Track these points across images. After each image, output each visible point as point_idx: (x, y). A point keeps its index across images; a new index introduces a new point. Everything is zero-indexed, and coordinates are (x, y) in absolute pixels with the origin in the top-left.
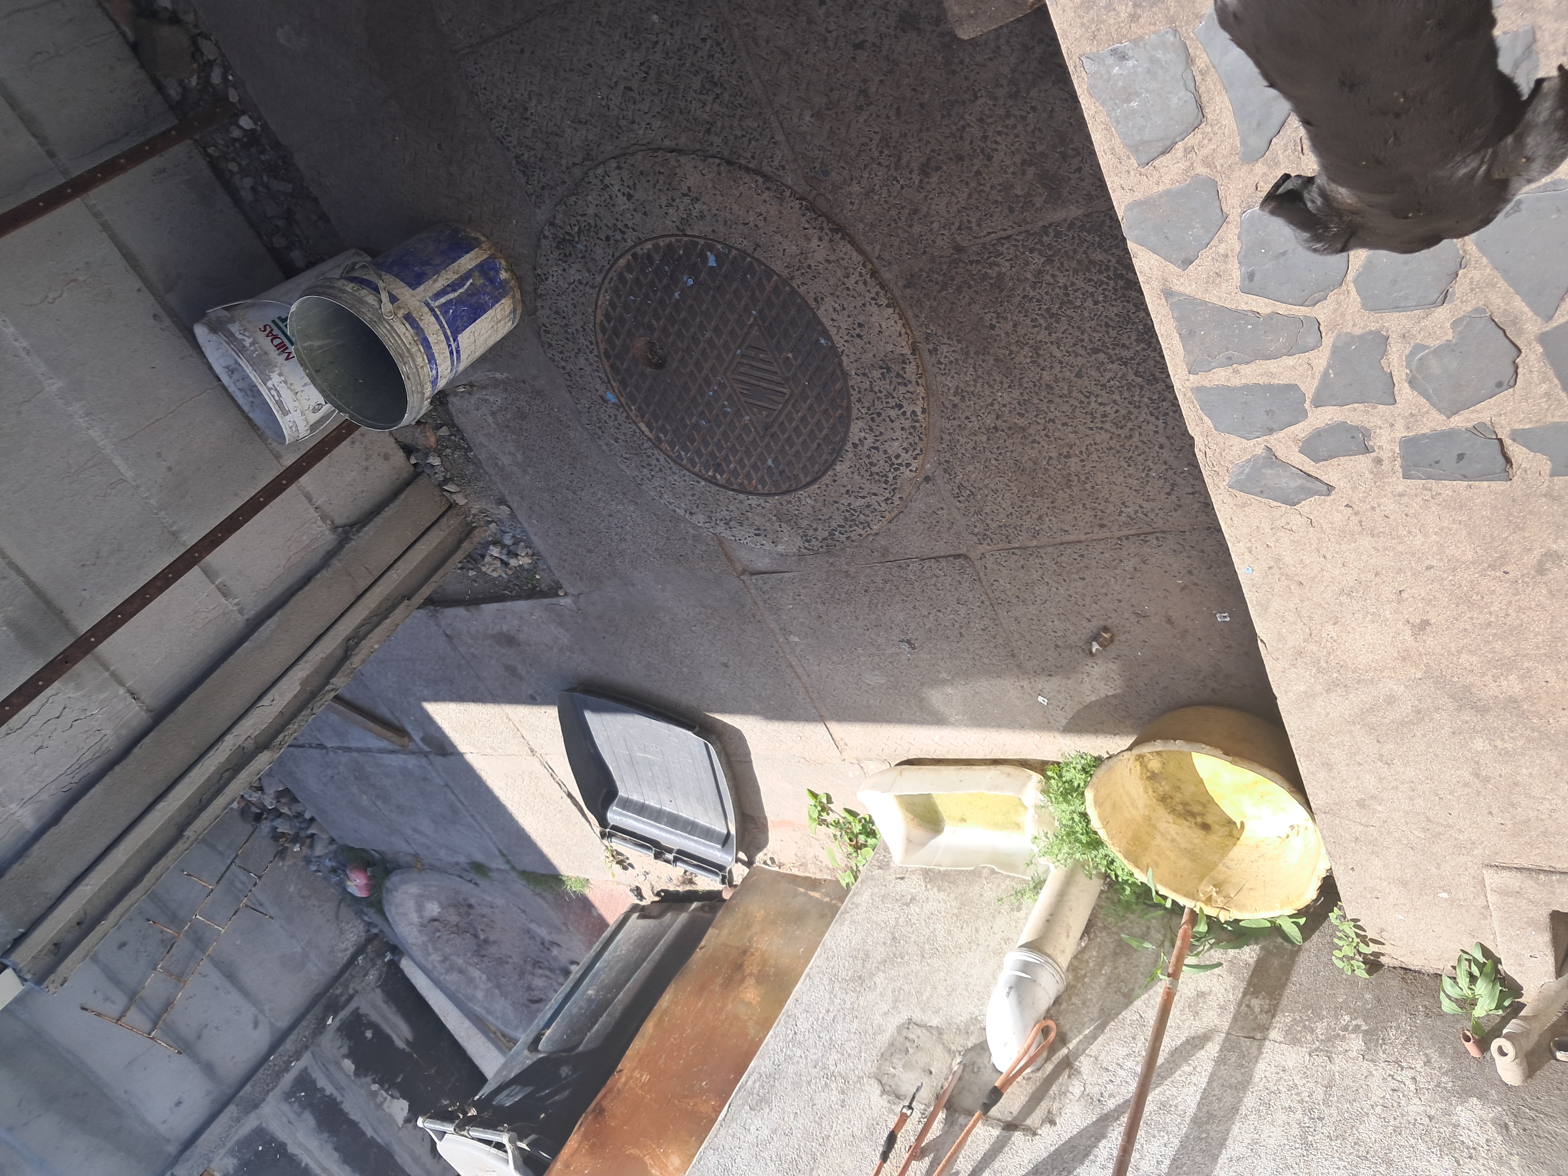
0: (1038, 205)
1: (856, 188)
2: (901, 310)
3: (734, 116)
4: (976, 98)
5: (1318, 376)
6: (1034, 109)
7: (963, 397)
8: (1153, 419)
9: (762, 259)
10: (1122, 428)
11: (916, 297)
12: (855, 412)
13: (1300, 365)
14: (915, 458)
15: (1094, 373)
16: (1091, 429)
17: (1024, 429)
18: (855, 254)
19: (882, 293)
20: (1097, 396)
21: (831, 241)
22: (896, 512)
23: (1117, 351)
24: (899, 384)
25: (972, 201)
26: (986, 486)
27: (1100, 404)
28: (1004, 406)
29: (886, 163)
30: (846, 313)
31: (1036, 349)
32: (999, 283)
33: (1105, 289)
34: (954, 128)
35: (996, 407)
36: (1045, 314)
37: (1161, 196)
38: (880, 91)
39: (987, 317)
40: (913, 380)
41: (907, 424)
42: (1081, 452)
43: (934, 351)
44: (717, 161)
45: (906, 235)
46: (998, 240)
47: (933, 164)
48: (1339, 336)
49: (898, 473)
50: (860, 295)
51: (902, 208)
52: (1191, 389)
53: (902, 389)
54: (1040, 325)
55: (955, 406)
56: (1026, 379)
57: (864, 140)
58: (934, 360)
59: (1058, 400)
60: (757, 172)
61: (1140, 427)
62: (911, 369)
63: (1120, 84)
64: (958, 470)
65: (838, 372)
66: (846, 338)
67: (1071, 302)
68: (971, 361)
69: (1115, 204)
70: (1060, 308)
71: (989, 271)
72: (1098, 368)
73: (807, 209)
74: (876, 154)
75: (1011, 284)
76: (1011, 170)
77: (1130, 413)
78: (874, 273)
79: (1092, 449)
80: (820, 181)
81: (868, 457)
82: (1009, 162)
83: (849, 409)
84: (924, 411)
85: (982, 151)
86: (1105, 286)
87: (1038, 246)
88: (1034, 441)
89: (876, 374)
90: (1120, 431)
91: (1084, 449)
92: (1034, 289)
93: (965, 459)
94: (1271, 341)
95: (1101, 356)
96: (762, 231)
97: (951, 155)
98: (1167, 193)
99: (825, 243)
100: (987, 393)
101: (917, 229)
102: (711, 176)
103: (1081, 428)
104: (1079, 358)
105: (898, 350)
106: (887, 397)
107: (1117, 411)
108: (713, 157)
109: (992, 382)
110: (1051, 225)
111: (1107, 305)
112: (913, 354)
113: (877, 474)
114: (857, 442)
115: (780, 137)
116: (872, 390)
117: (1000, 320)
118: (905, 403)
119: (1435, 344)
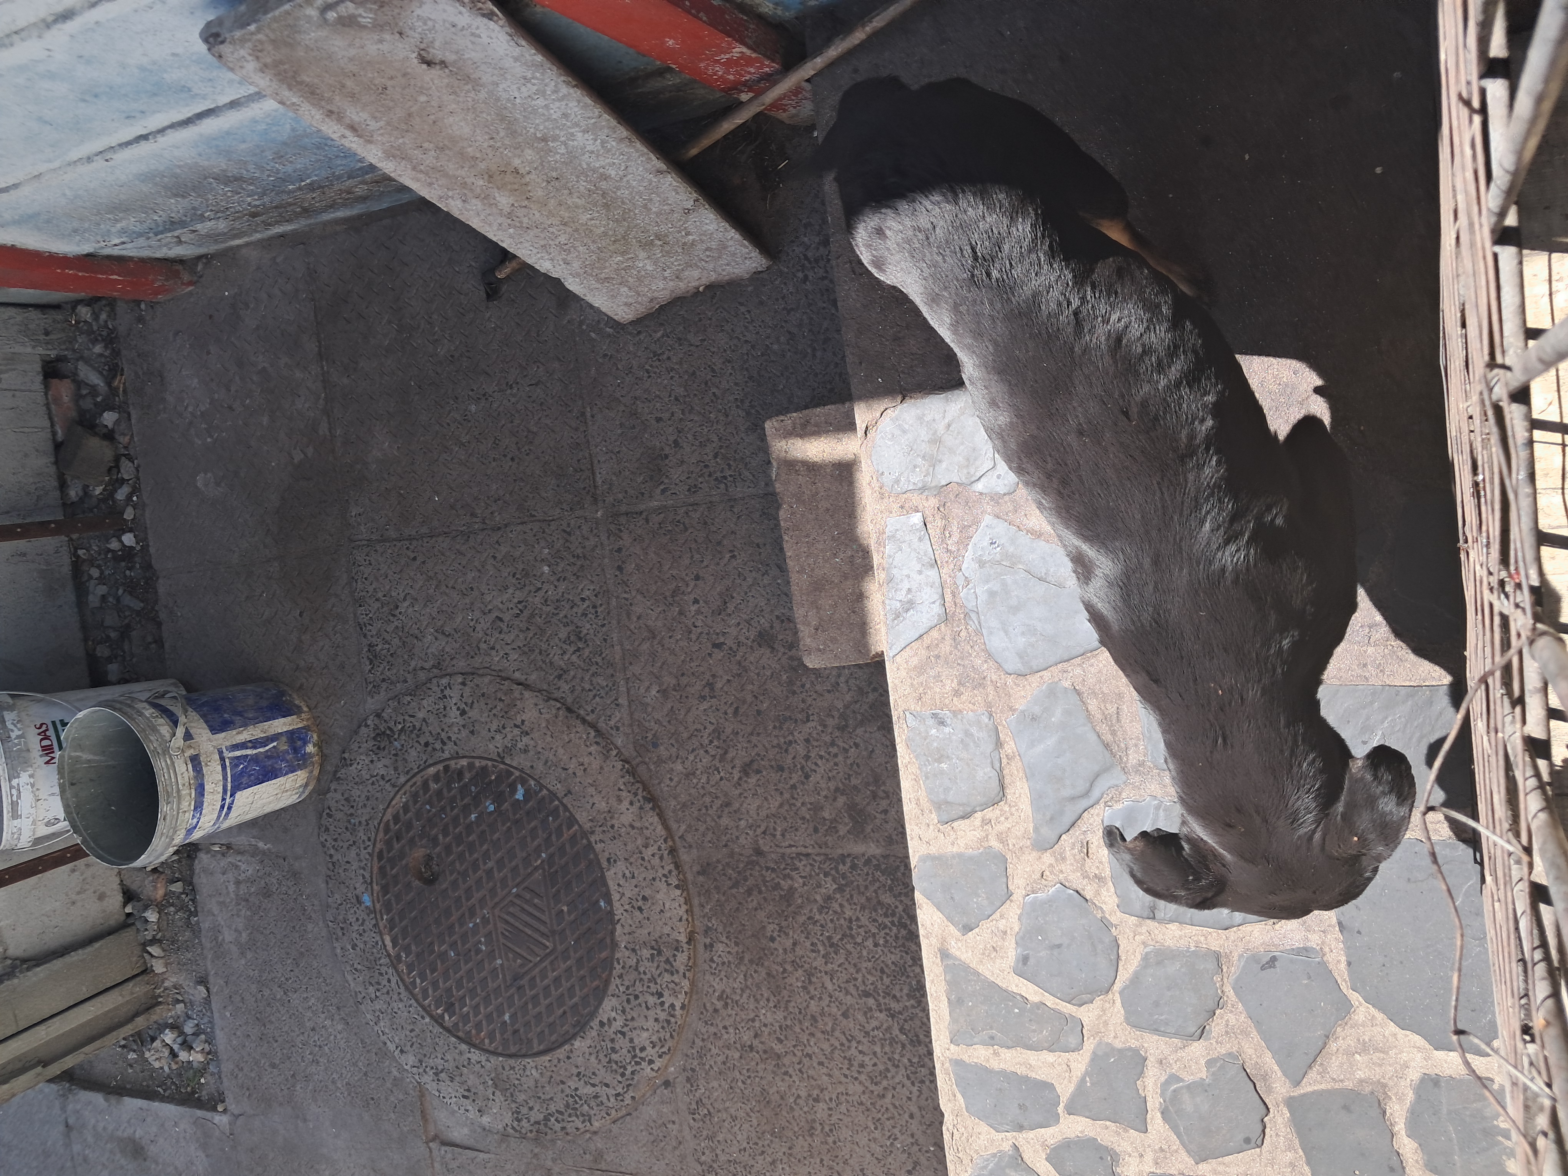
0: (841, 833)
1: (679, 767)
2: (688, 894)
3: (588, 671)
4: (808, 720)
5: (1075, 1080)
6: (857, 745)
7: (726, 1004)
8: (908, 1083)
9: (569, 806)
10: (876, 1084)
11: (706, 887)
12: (612, 988)
13: (1059, 1064)
14: (660, 1056)
15: (860, 1017)
16: (846, 1076)
17: (779, 1057)
18: (660, 827)
19: (675, 873)
20: (859, 1042)
21: (641, 808)
22: (624, 1112)
23: (887, 1001)
24: (666, 970)
25: (783, 811)
26: (726, 1109)
27: (860, 1052)
28: (765, 1025)
29: (713, 753)
30: (634, 881)
31: (810, 975)
32: (788, 896)
33: (887, 934)
34: (782, 740)
35: (757, 1024)
36: (826, 942)
37: (953, 857)
38: (725, 688)
39: (770, 927)
40: (681, 971)
41: (663, 1016)
42: (831, 1099)
43: (709, 947)
44: (558, 705)
45: (713, 824)
46: (798, 854)
47: (755, 766)
48: (1100, 1044)
49: (638, 1068)
50: (653, 868)
51: (717, 797)
52: (950, 1060)
53: (667, 977)
54: (819, 951)
55: (716, 1011)
56: (793, 1004)
57: (699, 727)
58: (707, 955)
59: (819, 1035)
60: (593, 726)
61: (894, 1089)
62: (682, 959)
63: (935, 744)
64: (702, 1082)
65: (608, 940)
66: (627, 907)
67: (852, 937)
68: (743, 968)
69: (910, 851)
70: (841, 939)
71: (782, 882)
72: (865, 1013)
73: (628, 772)
74: (707, 742)
75: (800, 901)
76: (824, 793)
77: (888, 1070)
78: (673, 851)
79: (843, 1098)
80: (648, 751)
81: (612, 1040)
82: (824, 786)
83: (607, 983)
84: (683, 1007)
85: (802, 768)
86: (887, 931)
87: (833, 872)
88: (786, 1073)
89: (646, 953)
90: (873, 1087)
91: (834, 1097)
92: (821, 913)
93: (712, 1073)
94: (1034, 1031)
95: (871, 1002)
96: (578, 780)
97: (773, 763)
98: (960, 856)
99: (634, 809)
100: (752, 1007)
101: (725, 821)
102: (547, 716)
103: (836, 1073)
104: (849, 997)
105: (675, 935)
106: (650, 981)
107: (875, 1065)
108: (556, 700)
109: (759, 997)
110: (849, 855)
111: (886, 950)
112: (688, 943)
113: (616, 1063)
114: (605, 1021)
115: (623, 701)
116: (636, 969)
117: (782, 934)
118: (666, 993)
119: (1189, 1079)
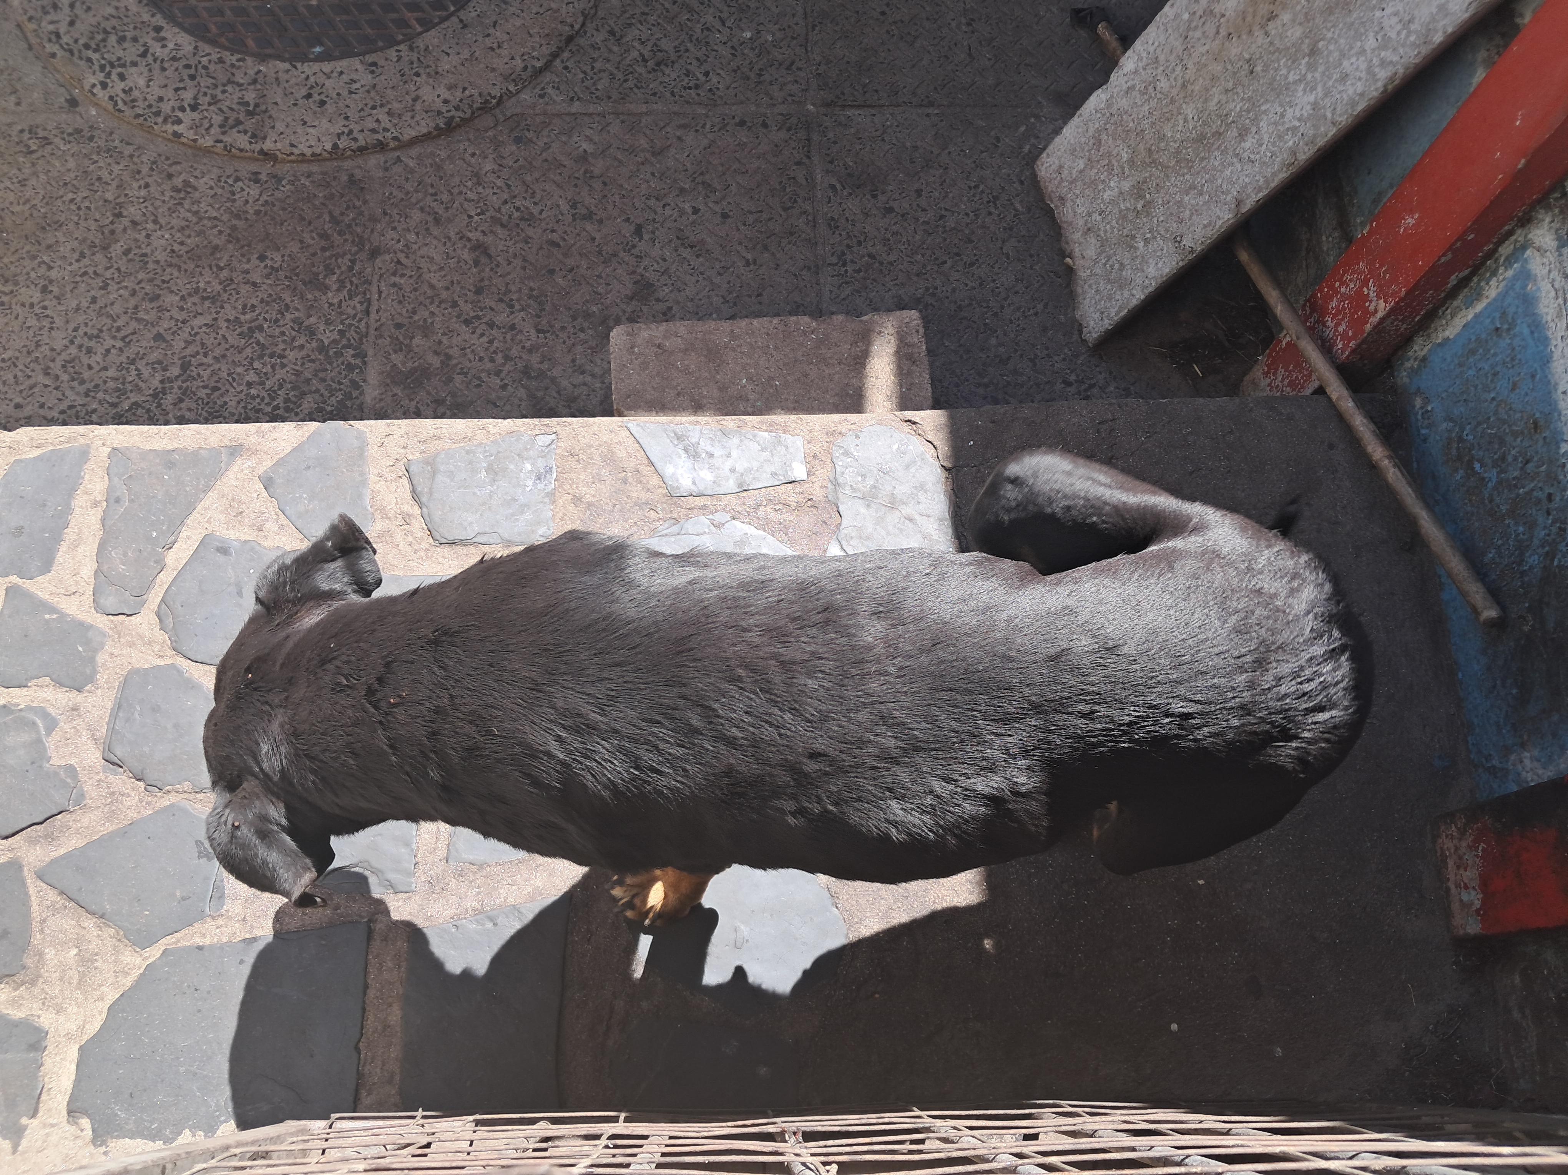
0: (393, 356)
1: (488, 166)
2: (326, 160)
3: (617, 68)
4: (539, 331)
5: (54, 600)
6: (504, 387)
7: (179, 191)
9: (447, 24)
10: (64, 366)
11: (334, 184)
12: (207, 48)
13: (77, 582)
14: (111, 98)
15: (155, 356)
16: (76, 329)
17: (105, 248)
18: (414, 133)
19: (354, 146)
20: (121, 350)
21: (439, 113)
22: (33, 40)
23: (175, 390)
24: (227, 119)
25: (425, 287)
26: (35, 174)
27: (108, 351)
28: (148, 236)
29: (504, 210)
30: (345, 93)
31: (213, 299)
32: (316, 284)
33: (263, 399)
34: (514, 297)
35: (150, 226)
36: (256, 324)
37: (362, 474)
38: (584, 233)
39: (277, 257)
40: (225, 138)
41: (166, 107)
42: (45, 308)
43: (255, 178)
44: (577, 27)
45: (413, 200)
46: (369, 301)
47: (483, 260)
48: (103, 634)
49: (96, 67)
50: (362, 118)
51: (447, 208)
52: (88, 446)
53: (217, 119)
54: (244, 314)
55: (170, 176)
56: (176, 273)
57: (538, 197)
58: (243, 174)
59: (133, 302)
60: (547, 66)
62: (242, 141)
63: (511, 467)
64: (75, 148)
65: (269, 51)
66: (312, 79)
67: (261, 357)
68: (225, 218)
70: (258, 343)
71: (334, 278)
72: (160, 362)
73: (486, 101)
74: (518, 204)
75: (309, 296)
76: (445, 340)
77: (82, 382)
78: (381, 146)
79: (46, 323)
80: (512, 130)
81: (135, 40)
82: (455, 341)
83: (213, 42)
84: (177, 135)
85: (478, 318)
86: (267, 400)
87: (344, 342)
88: (83, 255)
89: (250, 96)
90: (59, 362)
91: (47, 312)
92: (293, 321)
93: (87, 162)
94: (125, 555)
95: (175, 371)
96: (480, 39)
97: (487, 283)
98: (364, 483)
99: (439, 104)
100: (174, 222)
101: (416, 216)
102: (563, 11)
103: (81, 318)
104: (183, 345)
105: (272, 136)
106: (213, 97)
107: (90, 367)
108: (583, 25)
109: (187, 232)
110: (365, 363)
111: (242, 396)
112: (262, 152)
113: (104, 40)
114: (163, 34)
115: (576, 107)
116: (230, 82)
117: (268, 270)
118: (196, 115)
119: (50, 743)
